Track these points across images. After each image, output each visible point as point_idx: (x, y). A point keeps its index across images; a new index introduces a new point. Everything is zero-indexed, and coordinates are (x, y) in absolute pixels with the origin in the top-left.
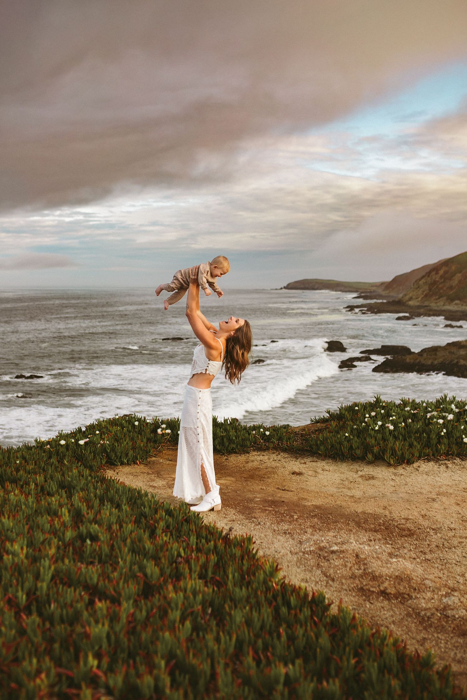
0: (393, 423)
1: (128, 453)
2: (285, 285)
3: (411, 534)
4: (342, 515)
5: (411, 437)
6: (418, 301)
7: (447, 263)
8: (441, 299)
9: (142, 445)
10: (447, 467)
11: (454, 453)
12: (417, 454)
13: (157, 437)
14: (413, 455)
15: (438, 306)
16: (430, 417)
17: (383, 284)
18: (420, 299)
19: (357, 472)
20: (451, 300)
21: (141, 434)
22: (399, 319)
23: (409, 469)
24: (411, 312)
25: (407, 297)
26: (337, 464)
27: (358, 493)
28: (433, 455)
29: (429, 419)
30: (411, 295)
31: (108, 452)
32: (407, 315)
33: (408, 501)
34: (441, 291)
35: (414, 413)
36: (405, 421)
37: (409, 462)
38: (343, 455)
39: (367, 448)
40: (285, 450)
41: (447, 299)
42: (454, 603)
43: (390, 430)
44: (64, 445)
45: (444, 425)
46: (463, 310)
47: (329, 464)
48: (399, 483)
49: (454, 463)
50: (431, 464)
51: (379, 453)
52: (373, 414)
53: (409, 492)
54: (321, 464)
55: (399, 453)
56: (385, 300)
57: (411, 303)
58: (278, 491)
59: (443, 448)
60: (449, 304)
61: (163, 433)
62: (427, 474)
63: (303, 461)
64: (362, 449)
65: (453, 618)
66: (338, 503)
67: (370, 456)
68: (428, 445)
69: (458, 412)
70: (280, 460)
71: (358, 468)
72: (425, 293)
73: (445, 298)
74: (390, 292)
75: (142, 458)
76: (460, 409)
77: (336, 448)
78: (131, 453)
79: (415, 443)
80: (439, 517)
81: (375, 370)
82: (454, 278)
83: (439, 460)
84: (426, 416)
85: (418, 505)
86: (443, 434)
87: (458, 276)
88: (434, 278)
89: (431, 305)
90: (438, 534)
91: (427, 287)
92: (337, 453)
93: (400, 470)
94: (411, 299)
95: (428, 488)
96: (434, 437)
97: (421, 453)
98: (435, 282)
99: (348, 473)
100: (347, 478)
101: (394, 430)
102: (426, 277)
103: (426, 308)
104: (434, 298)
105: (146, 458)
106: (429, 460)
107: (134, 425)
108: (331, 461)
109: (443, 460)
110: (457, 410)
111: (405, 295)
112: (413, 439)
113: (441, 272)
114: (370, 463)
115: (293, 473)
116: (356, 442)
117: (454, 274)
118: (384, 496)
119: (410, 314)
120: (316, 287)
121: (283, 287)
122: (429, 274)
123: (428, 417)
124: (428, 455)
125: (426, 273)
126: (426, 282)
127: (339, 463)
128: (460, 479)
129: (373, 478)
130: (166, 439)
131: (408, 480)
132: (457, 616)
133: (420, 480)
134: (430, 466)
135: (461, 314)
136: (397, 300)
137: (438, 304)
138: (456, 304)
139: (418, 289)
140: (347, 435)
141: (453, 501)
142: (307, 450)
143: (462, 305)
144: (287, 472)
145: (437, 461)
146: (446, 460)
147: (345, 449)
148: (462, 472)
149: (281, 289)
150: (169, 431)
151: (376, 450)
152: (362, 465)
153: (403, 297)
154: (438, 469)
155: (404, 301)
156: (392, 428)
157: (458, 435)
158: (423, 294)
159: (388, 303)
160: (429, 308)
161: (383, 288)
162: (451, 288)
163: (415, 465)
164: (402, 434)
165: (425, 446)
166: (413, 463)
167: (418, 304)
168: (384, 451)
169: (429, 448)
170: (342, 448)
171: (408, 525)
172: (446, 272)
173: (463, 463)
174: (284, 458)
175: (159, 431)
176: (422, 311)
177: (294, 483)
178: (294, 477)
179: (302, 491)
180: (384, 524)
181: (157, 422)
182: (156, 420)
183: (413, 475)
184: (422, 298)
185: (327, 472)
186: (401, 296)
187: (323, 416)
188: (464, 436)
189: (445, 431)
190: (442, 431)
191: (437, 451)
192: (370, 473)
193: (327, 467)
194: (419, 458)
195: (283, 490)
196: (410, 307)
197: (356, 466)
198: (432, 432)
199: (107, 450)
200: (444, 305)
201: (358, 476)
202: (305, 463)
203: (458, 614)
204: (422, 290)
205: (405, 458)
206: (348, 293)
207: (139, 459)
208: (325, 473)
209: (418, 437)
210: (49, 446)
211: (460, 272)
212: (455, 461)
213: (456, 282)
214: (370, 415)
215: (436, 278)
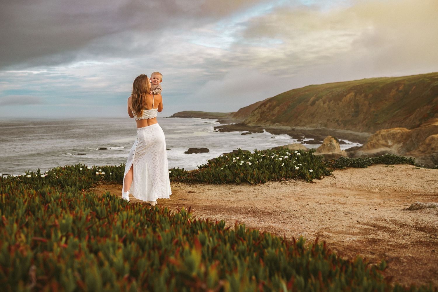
0: (250, 161)
1: (76, 184)
2: (172, 115)
3: (269, 214)
4: (224, 209)
5: (263, 168)
6: (254, 124)
7: (270, 100)
8: (268, 122)
9: (86, 179)
10: (287, 184)
11: (290, 176)
12: (267, 177)
13: (96, 176)
14: (265, 178)
15: (266, 127)
16: (273, 157)
17: (232, 113)
18: (255, 122)
19: (230, 189)
20: (274, 122)
21: (85, 175)
22: (243, 134)
23: (263, 186)
24: (250, 130)
25: (247, 121)
26: (217, 187)
27: (232, 199)
28: (277, 178)
29: (273, 159)
30: (249, 120)
31: (62, 183)
32: (247, 132)
33: (265, 200)
34: (268, 117)
35: (264, 156)
36: (258, 160)
37: (263, 182)
38: (220, 181)
39: (236, 175)
40: (182, 181)
41: (271, 122)
42: (306, 235)
43: (249, 165)
44: (30, 178)
45: (283, 161)
46: (281, 128)
47: (212, 187)
48: (257, 193)
49: (291, 182)
50: (276, 183)
51: (244, 178)
52: (238, 158)
53: (265, 196)
54: (206, 187)
55: (256, 177)
56: (234, 123)
57: (250, 125)
58: (180, 201)
59: (283, 173)
60: (273, 125)
61: (100, 174)
62: (274, 188)
63: (195, 186)
64: (233, 176)
65: (307, 240)
66: (220, 204)
67: (238, 180)
68: (274, 171)
69: (290, 155)
70: (179, 187)
71: (231, 187)
72: (258, 119)
73: (270, 121)
74: (237, 118)
75: (86, 188)
76: (291, 153)
77: (216, 177)
78: (78, 184)
79: (266, 171)
80: (285, 206)
82: (275, 109)
83: (280, 180)
84: (271, 157)
85: (271, 202)
86: (282, 165)
87: (277, 108)
88: (263, 109)
89: (262, 126)
90: (287, 213)
91: (259, 115)
92: (216, 180)
93: (257, 187)
94: (250, 122)
95: (276, 195)
96: (277, 167)
97: (270, 177)
98: (263, 112)
99: (224, 190)
100: (224, 193)
101: (252, 165)
102: (259, 109)
103: (259, 127)
104: (264, 121)
105: (89, 188)
106: (275, 181)
107: (79, 171)
108: (213, 185)
109: (283, 181)
110: (290, 154)
111: (247, 120)
112: (264, 169)
113: (267, 106)
114: (238, 184)
115: (189, 192)
116: (228, 172)
117: (274, 107)
118: (249, 199)
119: (249, 132)
120: (191, 116)
121: (171, 116)
122: (260, 107)
124: (274, 178)
125: (259, 107)
126: (258, 112)
127: (218, 186)
128: (295, 189)
129: (241, 191)
130: (102, 178)
131: (263, 191)
132: (309, 239)
133: (270, 191)
134: (276, 184)
135: (280, 131)
136: (241, 123)
137: (266, 125)
138: (277, 125)
139: (254, 116)
140: (222, 169)
141: (293, 199)
142: (197, 181)
143: (280, 126)
144: (185, 192)
145: (280, 181)
146: (286, 180)
147: (222, 177)
148: (296, 186)
149: (170, 117)
150: (104, 173)
151: (241, 175)
152: (233, 186)
153: (245, 121)
154: (281, 186)
155: (246, 123)
157: (292, 165)
158: (257, 119)
159: (236, 125)
160: (261, 127)
161: (233, 116)
162: (273, 115)
163: (267, 184)
164: (257, 167)
165: (272, 173)
166: (265, 183)
167: (254, 125)
168: (247, 176)
169: (274, 174)
170: (220, 176)
171: (267, 210)
172: (270, 106)
173: (296, 181)
174: (182, 185)
175: (97, 173)
176: (256, 129)
177: (190, 196)
178: (190, 194)
179: (196, 200)
180: (251, 211)
181: (95, 169)
182: (94, 167)
183: (266, 189)
184: (257, 121)
185: (211, 191)
186: (243, 120)
187: (205, 164)
188: (295, 166)
189: (283, 164)
190: (282, 164)
191: (280, 175)
192: (239, 189)
193: (210, 188)
194: (269, 180)
195: (183, 200)
196: (249, 127)
197: (229, 186)
198: (276, 165)
199: (61, 181)
200: (269, 126)
201: (231, 191)
202: (196, 187)
203: (309, 238)
204: (256, 116)
205: (260, 180)
206: (211, 119)
207: (84, 188)
208: (209, 191)
209: (267, 168)
210: (19, 179)
211: (278, 106)
212: (291, 181)
213: (276, 112)
214: (236, 158)
215: (264, 109)
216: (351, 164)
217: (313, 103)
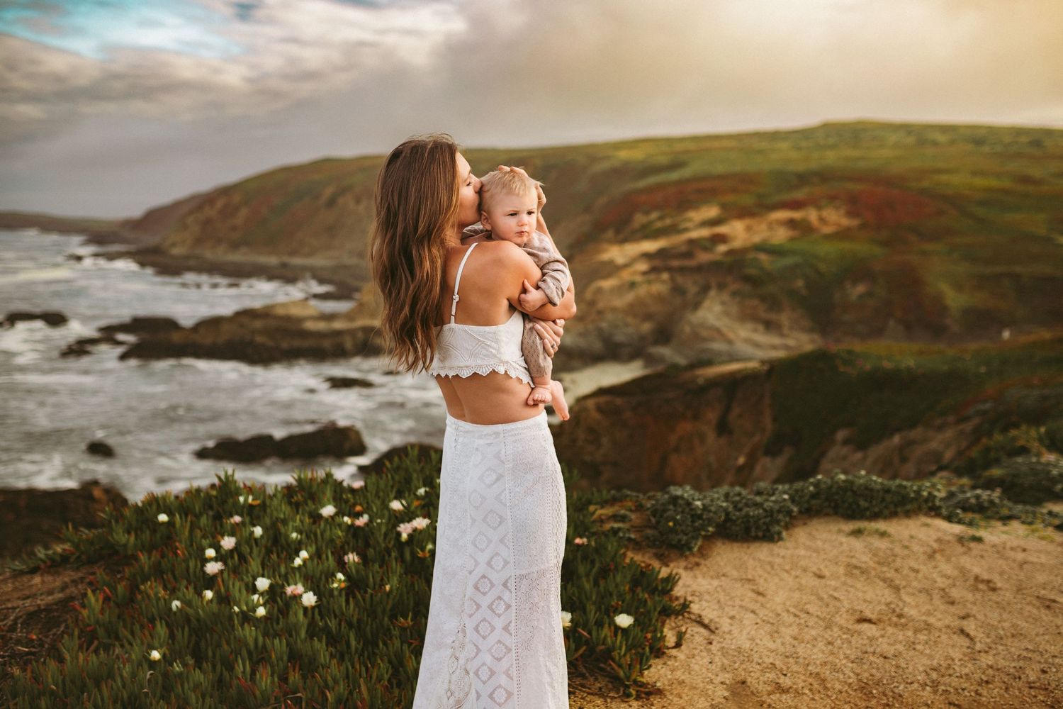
0: (306, 578)
6: (185, 249)
7: (226, 191)
8: (220, 246)
15: (215, 256)
16: (410, 536)
17: (130, 222)
18: (187, 245)
25: (168, 243)
30: (174, 239)
34: (220, 234)
36: (340, 563)
41: (229, 246)
43: (305, 612)
52: (228, 543)
57: (174, 251)
60: (233, 252)
72: (195, 237)
73: (226, 244)
74: (140, 235)
81: (123, 357)
82: (238, 214)
87: (244, 212)
88: (207, 213)
89: (205, 253)
91: (197, 228)
94: (174, 245)
98: (207, 222)
101: (320, 612)
102: (196, 212)
103: (197, 258)
104: (210, 243)
111: (166, 239)
113: (216, 204)
117: (237, 209)
122: (200, 207)
123: (404, 536)
125: (196, 207)
126: (196, 220)
136: (152, 247)
137: (215, 253)
138: (243, 253)
139: (185, 230)
143: (251, 254)
155: (164, 248)
156: (309, 599)
158: (192, 238)
160: (201, 258)
161: (128, 228)
162: (234, 228)
167: (186, 253)
172: (225, 205)
184: (191, 244)
186: (158, 241)
196: (173, 257)
200: (224, 254)
204: (190, 231)
211: (247, 205)
213: (242, 220)
214: (218, 548)
215: (210, 212)
216: (718, 526)
217: (332, 202)
